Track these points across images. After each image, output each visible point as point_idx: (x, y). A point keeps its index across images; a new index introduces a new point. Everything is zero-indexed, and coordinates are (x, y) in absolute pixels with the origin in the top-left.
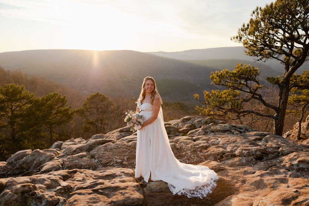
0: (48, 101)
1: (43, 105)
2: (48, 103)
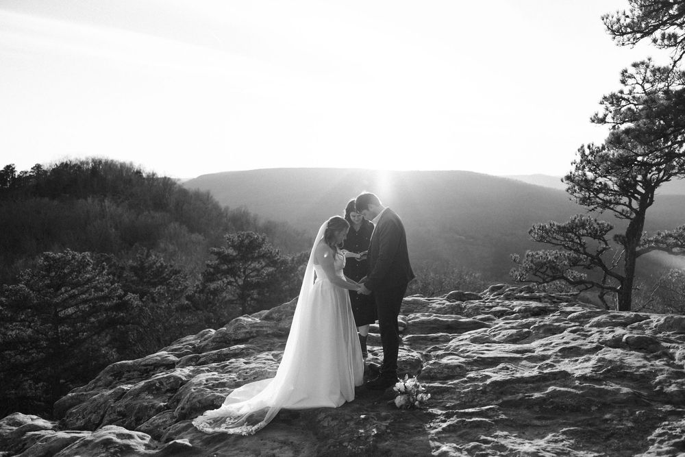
0: (301, 265)
1: (293, 269)
2: (299, 268)
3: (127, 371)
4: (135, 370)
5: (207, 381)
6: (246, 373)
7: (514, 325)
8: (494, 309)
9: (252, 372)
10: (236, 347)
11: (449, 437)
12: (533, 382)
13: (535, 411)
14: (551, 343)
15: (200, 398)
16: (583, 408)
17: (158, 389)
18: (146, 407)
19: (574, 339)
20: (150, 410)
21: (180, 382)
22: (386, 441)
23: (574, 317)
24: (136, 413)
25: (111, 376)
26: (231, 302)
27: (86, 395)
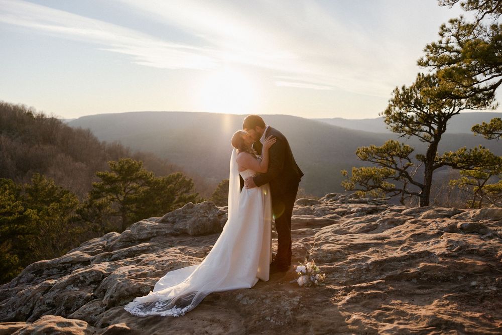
0: (169, 184)
1: (163, 188)
2: (168, 187)
3: (47, 269)
4: (53, 268)
5: (129, 272)
6: (163, 264)
7: (362, 220)
8: (336, 210)
9: (168, 263)
10: (142, 244)
11: (355, 307)
12: (405, 260)
13: (414, 283)
14: (400, 231)
15: (127, 287)
16: (451, 278)
17: (82, 282)
18: (75, 298)
19: (417, 228)
20: (79, 300)
21: (102, 275)
22: (302, 314)
23: (407, 212)
24: (65, 304)
25: (32, 273)
26: (114, 214)
27: (11, 291)
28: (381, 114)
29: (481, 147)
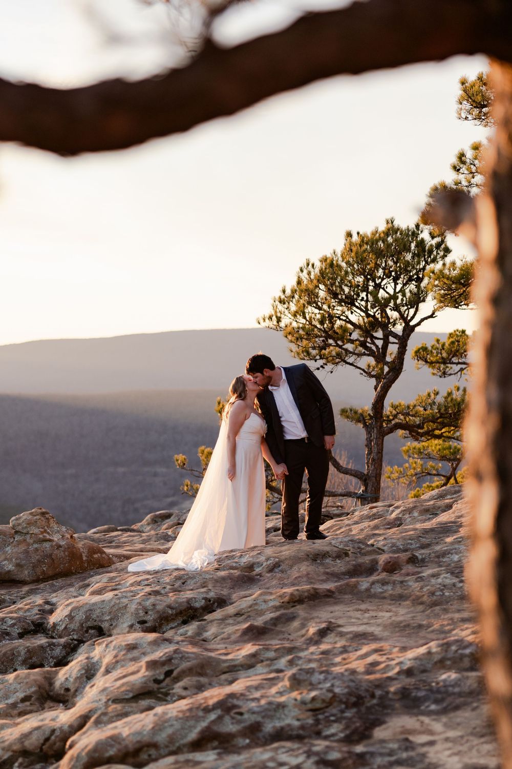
28: (261, 321)
29: (458, 389)
